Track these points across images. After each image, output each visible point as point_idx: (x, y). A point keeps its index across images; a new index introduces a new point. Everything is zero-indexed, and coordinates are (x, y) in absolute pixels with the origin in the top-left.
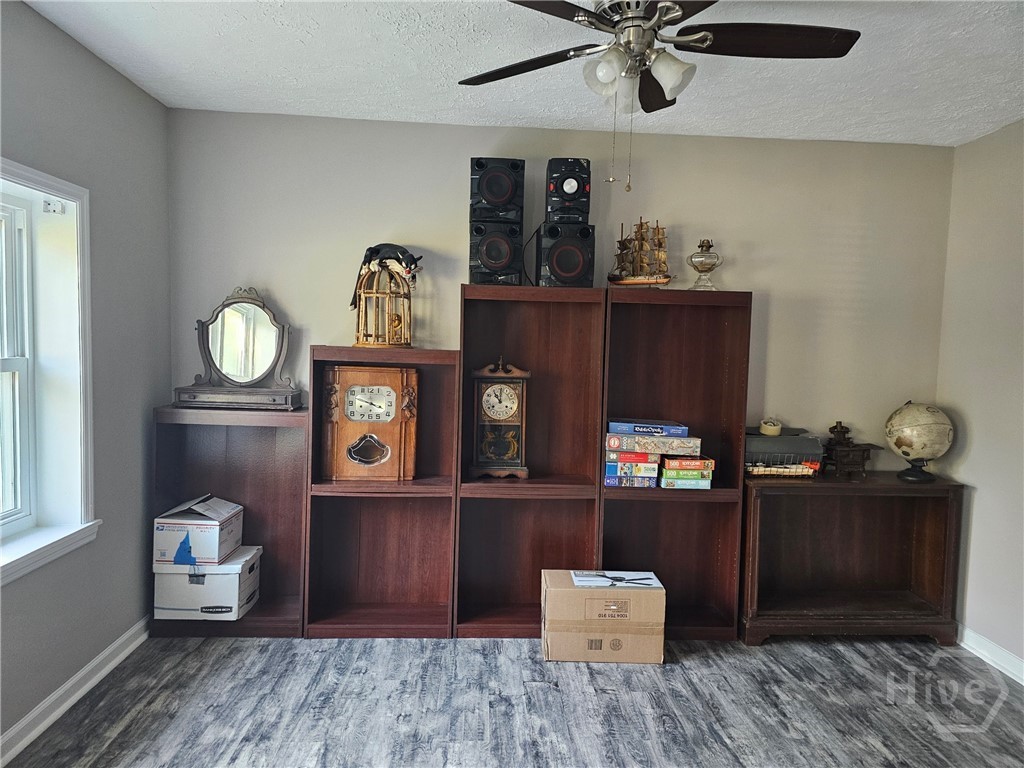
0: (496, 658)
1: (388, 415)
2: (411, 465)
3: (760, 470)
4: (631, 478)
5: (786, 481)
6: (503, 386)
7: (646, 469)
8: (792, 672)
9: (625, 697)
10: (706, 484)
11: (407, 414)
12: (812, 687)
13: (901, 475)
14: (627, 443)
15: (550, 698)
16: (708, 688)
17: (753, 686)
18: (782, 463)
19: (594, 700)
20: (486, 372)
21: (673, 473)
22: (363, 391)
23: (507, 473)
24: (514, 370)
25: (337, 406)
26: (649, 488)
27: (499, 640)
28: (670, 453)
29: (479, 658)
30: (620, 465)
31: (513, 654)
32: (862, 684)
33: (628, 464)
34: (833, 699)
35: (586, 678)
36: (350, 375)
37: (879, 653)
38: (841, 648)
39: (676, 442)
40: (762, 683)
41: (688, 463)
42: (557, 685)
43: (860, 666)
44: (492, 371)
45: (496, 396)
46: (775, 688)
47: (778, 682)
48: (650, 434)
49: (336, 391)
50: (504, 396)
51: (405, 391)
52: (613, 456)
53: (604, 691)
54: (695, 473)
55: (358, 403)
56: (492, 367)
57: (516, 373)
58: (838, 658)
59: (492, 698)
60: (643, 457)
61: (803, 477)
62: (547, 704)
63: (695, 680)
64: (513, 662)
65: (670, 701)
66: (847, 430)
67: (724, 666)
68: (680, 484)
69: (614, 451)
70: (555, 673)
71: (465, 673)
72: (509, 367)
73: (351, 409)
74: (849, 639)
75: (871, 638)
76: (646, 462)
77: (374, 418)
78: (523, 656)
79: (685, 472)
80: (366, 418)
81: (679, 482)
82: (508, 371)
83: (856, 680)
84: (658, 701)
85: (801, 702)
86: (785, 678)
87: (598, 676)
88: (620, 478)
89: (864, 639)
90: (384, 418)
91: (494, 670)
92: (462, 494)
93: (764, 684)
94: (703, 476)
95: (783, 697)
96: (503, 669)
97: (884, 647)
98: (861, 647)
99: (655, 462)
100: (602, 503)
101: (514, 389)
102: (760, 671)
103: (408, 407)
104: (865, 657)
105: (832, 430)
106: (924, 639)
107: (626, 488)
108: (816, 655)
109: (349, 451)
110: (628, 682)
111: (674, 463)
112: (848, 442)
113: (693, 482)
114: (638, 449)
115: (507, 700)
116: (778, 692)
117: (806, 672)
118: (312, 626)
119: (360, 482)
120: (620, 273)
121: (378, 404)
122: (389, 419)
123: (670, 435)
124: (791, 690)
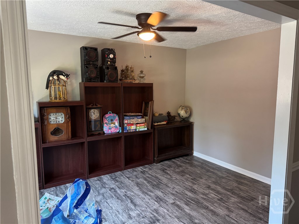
0: (103, 181)
1: (62, 121)
2: (70, 135)
3: (156, 124)
4: (130, 129)
5: (162, 126)
6: (95, 110)
7: (133, 127)
8: (167, 167)
9: (139, 181)
10: (146, 129)
11: (68, 120)
12: (173, 169)
13: (181, 121)
14: (129, 121)
15: (122, 185)
16: (154, 174)
17: (162, 172)
18: (160, 122)
19: (132, 183)
20: (90, 106)
21: (138, 127)
22: (53, 115)
23: (98, 133)
24: (98, 105)
25: (46, 120)
26: (134, 132)
27: (100, 176)
28: (139, 123)
29: (98, 182)
30: (127, 127)
31: (107, 179)
32: (181, 166)
33: (129, 127)
34: (177, 170)
35: (127, 179)
36: (49, 110)
37: (180, 160)
38: (173, 160)
39: (140, 120)
40: (163, 170)
41: (141, 124)
42: (122, 182)
43: (179, 163)
44: (92, 106)
45: (93, 112)
46: (166, 171)
47: (166, 170)
48: (134, 118)
49: (45, 115)
50: (95, 113)
51: (67, 113)
52: (126, 125)
53: (133, 181)
54: (143, 127)
55: (52, 118)
56: (92, 105)
57: (99, 106)
58: (174, 162)
59: (109, 189)
60: (132, 124)
61: (164, 124)
62: (122, 186)
63: (150, 173)
64: (108, 180)
65: (148, 179)
66: (170, 113)
67: (154, 169)
68: (141, 130)
69: (126, 124)
70: (120, 180)
71: (97, 185)
72: (97, 104)
73: (50, 120)
74: (174, 158)
75: (178, 157)
76: (133, 125)
77: (58, 122)
78: (109, 179)
79: (141, 127)
80: (55, 122)
81: (141, 129)
82: (96, 105)
83: (179, 166)
84: (146, 180)
85: (172, 172)
86: (167, 169)
87: (130, 178)
88: (128, 130)
89: (177, 158)
90: (61, 122)
91: (105, 183)
92: (88, 140)
93: (164, 170)
94: (145, 127)
95: (168, 172)
96: (107, 182)
97: (181, 158)
98: (177, 159)
99: (135, 125)
100: (124, 137)
101: (98, 110)
102: (161, 168)
103: (68, 118)
104: (179, 161)
105: (167, 113)
106: (187, 155)
107: (129, 132)
108: (170, 163)
109: (51, 133)
110: (137, 177)
111: (139, 125)
112: (170, 116)
113: (144, 129)
114: (132, 123)
115: (113, 188)
116: (167, 171)
117: (170, 166)
118: (46, 185)
119: (56, 141)
120: (122, 78)
121: (58, 118)
122: (63, 122)
123: (138, 118)
124: (169, 170)
